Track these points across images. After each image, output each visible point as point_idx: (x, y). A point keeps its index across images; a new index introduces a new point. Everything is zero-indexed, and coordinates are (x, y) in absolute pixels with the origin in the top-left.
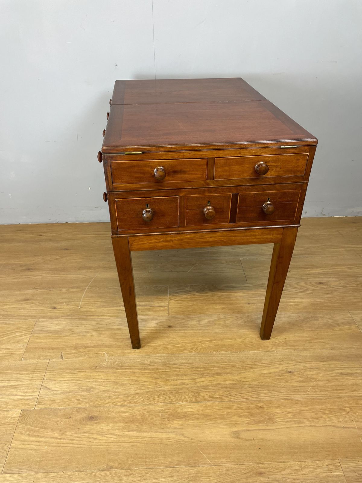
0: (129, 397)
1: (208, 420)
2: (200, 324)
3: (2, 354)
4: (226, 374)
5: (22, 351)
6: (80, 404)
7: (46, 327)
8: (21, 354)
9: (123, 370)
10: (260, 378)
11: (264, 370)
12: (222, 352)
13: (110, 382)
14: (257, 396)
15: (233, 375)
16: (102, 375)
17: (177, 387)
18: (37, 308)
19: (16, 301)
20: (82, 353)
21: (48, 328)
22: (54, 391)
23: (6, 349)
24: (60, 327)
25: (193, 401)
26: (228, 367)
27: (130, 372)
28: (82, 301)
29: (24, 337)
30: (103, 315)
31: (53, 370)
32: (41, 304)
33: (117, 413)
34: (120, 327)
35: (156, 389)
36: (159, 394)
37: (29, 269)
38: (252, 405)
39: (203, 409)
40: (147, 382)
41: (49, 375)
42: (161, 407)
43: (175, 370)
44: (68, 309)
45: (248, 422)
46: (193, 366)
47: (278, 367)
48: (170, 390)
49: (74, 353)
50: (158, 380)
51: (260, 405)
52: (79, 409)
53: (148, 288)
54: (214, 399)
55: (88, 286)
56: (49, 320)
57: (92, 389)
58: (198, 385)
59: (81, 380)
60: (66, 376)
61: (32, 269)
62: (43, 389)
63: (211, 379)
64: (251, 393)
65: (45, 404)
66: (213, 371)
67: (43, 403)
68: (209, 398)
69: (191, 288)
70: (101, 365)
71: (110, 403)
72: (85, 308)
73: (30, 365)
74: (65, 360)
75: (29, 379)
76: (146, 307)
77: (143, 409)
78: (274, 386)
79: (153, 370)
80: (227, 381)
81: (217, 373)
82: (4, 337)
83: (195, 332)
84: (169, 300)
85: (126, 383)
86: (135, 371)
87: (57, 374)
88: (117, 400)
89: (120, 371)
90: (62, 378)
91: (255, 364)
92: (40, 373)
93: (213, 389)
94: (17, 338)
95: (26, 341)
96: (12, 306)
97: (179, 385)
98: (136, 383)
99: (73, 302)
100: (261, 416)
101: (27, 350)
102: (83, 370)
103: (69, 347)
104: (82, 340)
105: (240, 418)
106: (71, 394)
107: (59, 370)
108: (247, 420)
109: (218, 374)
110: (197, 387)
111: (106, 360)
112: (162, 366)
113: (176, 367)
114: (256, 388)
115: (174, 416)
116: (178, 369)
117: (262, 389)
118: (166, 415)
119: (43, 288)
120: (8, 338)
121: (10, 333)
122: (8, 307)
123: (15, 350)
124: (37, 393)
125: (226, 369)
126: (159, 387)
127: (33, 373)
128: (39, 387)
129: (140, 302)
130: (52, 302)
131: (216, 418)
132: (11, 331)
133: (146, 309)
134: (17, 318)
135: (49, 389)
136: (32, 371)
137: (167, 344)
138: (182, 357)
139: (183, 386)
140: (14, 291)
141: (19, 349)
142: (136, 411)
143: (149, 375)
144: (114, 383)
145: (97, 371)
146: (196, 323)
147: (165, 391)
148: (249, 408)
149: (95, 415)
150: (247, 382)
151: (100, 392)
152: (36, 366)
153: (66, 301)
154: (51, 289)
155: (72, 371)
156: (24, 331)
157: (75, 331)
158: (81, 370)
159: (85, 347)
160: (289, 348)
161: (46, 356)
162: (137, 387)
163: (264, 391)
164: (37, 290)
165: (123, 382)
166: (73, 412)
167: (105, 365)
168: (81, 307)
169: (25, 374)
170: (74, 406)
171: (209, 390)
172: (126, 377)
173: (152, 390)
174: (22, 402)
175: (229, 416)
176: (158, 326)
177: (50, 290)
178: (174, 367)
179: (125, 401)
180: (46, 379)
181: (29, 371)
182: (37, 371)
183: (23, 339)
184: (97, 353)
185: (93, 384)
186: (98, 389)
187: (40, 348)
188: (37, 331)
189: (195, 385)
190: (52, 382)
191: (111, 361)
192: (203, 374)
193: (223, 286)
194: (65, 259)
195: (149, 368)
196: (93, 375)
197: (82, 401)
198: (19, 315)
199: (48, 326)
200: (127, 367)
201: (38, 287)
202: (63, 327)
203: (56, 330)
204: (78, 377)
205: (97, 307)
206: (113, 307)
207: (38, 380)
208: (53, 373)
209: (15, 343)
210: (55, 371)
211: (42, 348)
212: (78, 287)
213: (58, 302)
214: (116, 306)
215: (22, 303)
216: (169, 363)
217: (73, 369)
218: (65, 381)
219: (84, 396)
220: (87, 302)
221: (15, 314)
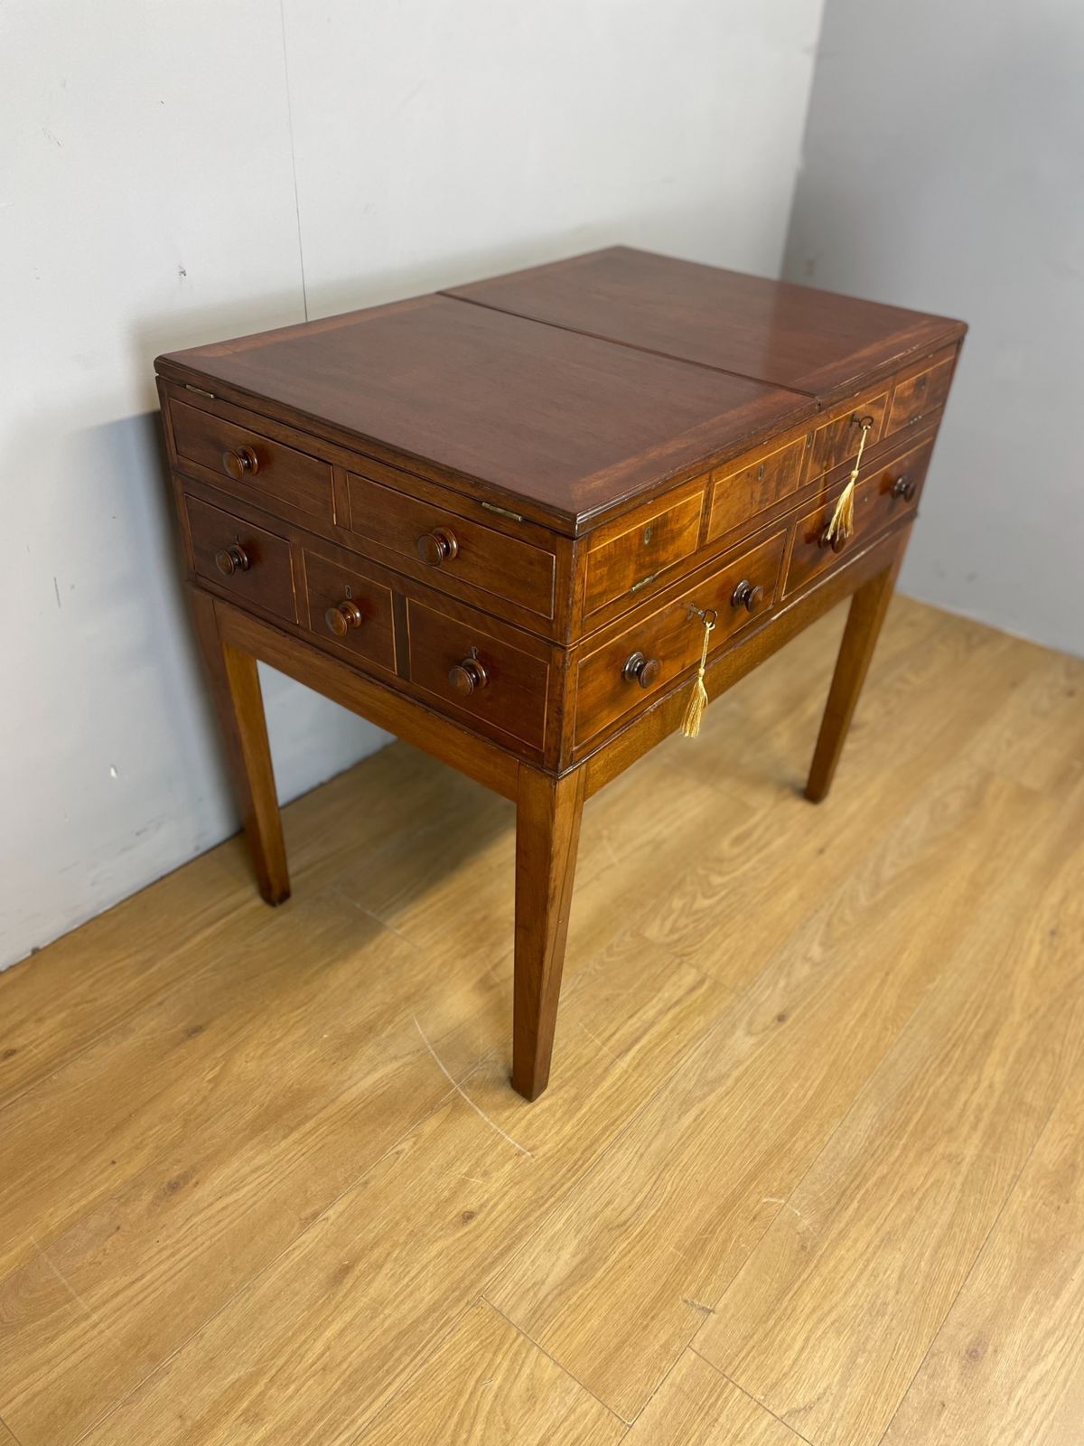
0: (954, 1236)
2: (818, 964)
4: (997, 1023)
5: (590, 1406)
6: (911, 1358)
7: (535, 1284)
8: (600, 1414)
9: (859, 1196)
10: (1040, 982)
11: (1023, 962)
12: (931, 987)
13: (878, 1247)
15: (1007, 1015)
16: (840, 1252)
17: (982, 1126)
18: (417, 1267)
19: (317, 1306)
20: (724, 1251)
21: (543, 1282)
22: (825, 1398)
24: (570, 1249)
25: (1040, 1125)
26: (979, 1007)
27: (874, 1185)
28: (508, 1133)
29: (526, 1371)
30: (616, 1120)
31: (738, 1360)
32: (406, 1243)
33: (989, 1291)
34: (694, 1112)
35: (964, 1168)
36: (984, 1173)
37: (174, 1187)
39: (1070, 1125)
40: (929, 1173)
41: (751, 1378)
42: (1024, 1193)
43: (928, 1097)
44: (505, 1185)
46: (938, 1061)
47: (1031, 939)
48: (985, 1145)
49: (713, 1269)
50: (940, 1149)
54: (1055, 1089)
55: (453, 1081)
56: (508, 1259)
57: (880, 1300)
58: (999, 1088)
59: (826, 1308)
60: (789, 1339)
61: (185, 1178)
62: (798, 1424)
63: (995, 1056)
66: (975, 1037)
68: (1047, 1095)
69: (680, 898)
70: (803, 1233)
71: (948, 1288)
72: (544, 1143)
73: (673, 1412)
74: (720, 1306)
76: (670, 1015)
77: (1009, 1229)
78: (1075, 980)
79: (900, 1138)
80: (1019, 1036)
81: (986, 1037)
82: (470, 1432)
83: (834, 987)
84: (685, 958)
85: (904, 1216)
86: (879, 1174)
87: (763, 1357)
88: (950, 1266)
89: (855, 1204)
90: (786, 1351)
91: (1002, 964)
92: (726, 1400)
93: (1027, 1072)
94: (514, 1394)
95: (549, 1371)
96: (328, 1334)
97: (978, 1120)
98: (919, 1196)
99: (486, 1154)
101: (595, 1386)
102: (793, 1283)
103: (677, 1269)
104: (673, 1223)
106: (861, 1360)
107: (751, 1343)
109: (988, 1036)
110: (1003, 1094)
111: (793, 1212)
112: (900, 1113)
113: (919, 1090)
114: (1063, 1006)
115: (1061, 1186)
116: (930, 1092)
118: (1051, 1198)
119: (332, 1198)
120: (488, 1421)
121: (467, 1403)
122: (319, 1346)
123: (566, 1424)
125: (983, 1015)
126: (962, 1160)
127: (708, 1420)
128: (782, 1430)
129: (638, 1015)
130: (432, 1208)
132: (460, 1393)
133: (677, 1024)
134: (411, 1347)
135: (808, 1408)
136: (703, 1419)
137: (836, 1061)
138: (897, 1060)
139: (986, 1113)
140: (248, 1288)
141: (572, 1410)
142: (1007, 1249)
143: (912, 1155)
144: (888, 1240)
145: (819, 1254)
146: (806, 967)
147: (979, 1157)
149: (967, 1341)
150: (1041, 1009)
151: (899, 1288)
152: (688, 1397)
153: (464, 1171)
154: (362, 1179)
155: (778, 1314)
156: (495, 1354)
157: (623, 1218)
158: (789, 1288)
159: (709, 1231)
160: (993, 891)
161: (666, 1347)
162: (935, 1203)
164: (321, 1218)
165: (899, 1221)
166: (927, 1387)
167: (811, 1225)
168: (528, 1151)
171: (1026, 1080)
172: (887, 1204)
173: (961, 1179)
176: (761, 1036)
177: (366, 1183)
178: (917, 1095)
179: (963, 1253)
180: (762, 1397)
181: (695, 1427)
182: (712, 1404)
183: (531, 1377)
184: (754, 1218)
185: (860, 1291)
186: (888, 1287)
187: (618, 1348)
188: (531, 1317)
189: (997, 1093)
190: (788, 1385)
191: (807, 1204)
192: (973, 1058)
193: (725, 845)
194: (247, 1064)
195: (887, 1140)
196: (830, 1273)
197: (904, 1346)
198: (402, 1334)
199: (539, 1276)
200: (852, 1181)
201: (309, 1211)
202: (577, 1241)
203: (574, 1264)
204: (814, 1310)
205: (570, 1113)
206: (602, 1078)
207: (751, 1421)
208: (753, 1367)
209: (530, 1409)
210: (747, 1355)
211: (624, 1342)
212: (430, 1108)
213: (446, 1193)
214: (606, 1070)
215: (345, 1296)
216: (899, 1096)
217: (772, 1307)
218: (803, 1349)
219: (891, 1334)
220: (523, 1123)
221: (384, 1344)
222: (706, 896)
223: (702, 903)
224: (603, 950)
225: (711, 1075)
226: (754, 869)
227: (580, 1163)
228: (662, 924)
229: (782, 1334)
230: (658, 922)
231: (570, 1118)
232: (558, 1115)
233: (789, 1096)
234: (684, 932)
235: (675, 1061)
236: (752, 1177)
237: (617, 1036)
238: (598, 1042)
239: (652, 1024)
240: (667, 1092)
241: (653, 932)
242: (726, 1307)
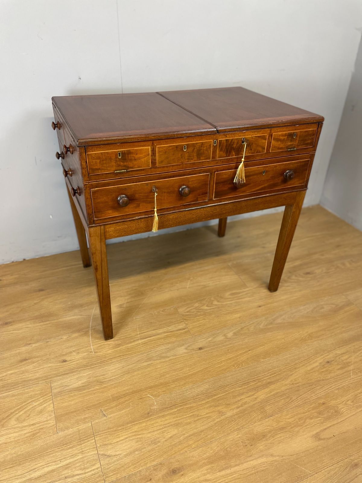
0: (200, 435)
1: (286, 432)
2: (228, 338)
3: (29, 433)
4: (277, 381)
5: (53, 422)
6: (154, 461)
7: (66, 386)
8: (53, 425)
9: (179, 408)
10: (307, 376)
11: (307, 367)
12: (262, 360)
13: (172, 425)
14: (315, 394)
15: (283, 380)
16: (159, 420)
17: (241, 408)
18: (42, 367)
19: (12, 365)
20: (124, 403)
21: (69, 386)
22: (116, 457)
23: (30, 425)
24: (83, 382)
25: (264, 418)
26: (275, 373)
27: (187, 408)
28: (93, 346)
29: (45, 405)
30: (125, 355)
31: (101, 432)
32: (44, 360)
33: (197, 456)
34: (150, 363)
35: (223, 417)
36: (228, 422)
37: (6, 324)
38: (315, 404)
39: (276, 423)
40: (209, 413)
41: (101, 439)
42: (238, 435)
43: (229, 392)
44: (80, 358)
45: (320, 421)
46: (244, 383)
47: (316, 361)
48: (237, 414)
49: (116, 406)
50: (219, 408)
51: (322, 401)
52: (155, 466)
53: (156, 313)
54: (281, 410)
55: (90, 327)
56: (65, 376)
57: (158, 440)
58: (259, 400)
59: (140, 433)
60: (121, 435)
61: (10, 323)
62: (102, 458)
63: (267, 390)
64: (308, 393)
65: (114, 475)
66: (264, 382)
67: (111, 474)
68: (275, 410)
69: (199, 304)
70: (152, 410)
71: (184, 448)
72: (100, 352)
73: (72, 436)
74: (109, 416)
75: (79, 452)
76: (166, 334)
77: (221, 443)
78: (323, 380)
79: (209, 399)
80: (282, 388)
81: (269, 383)
82: (19, 412)
83: (227, 347)
84: (184, 321)
85: (189, 421)
86: (191, 405)
87: (109, 436)
88: (191, 442)
89: (176, 410)
90: (117, 438)
91: (297, 364)
92: (88, 441)
93: (274, 400)
94: (38, 409)
95: (51, 408)
96: (9, 372)
97: (242, 406)
98: (199, 418)
99: (83, 348)
100: (328, 412)
101: (58, 418)
102: (136, 421)
103: (106, 401)
104: (116, 389)
105: (312, 421)
106: (137, 453)
107: (109, 430)
108: (319, 420)
110: (259, 402)
111: (154, 403)
112: (215, 392)
113: (228, 388)
114: (310, 386)
115: (254, 439)
116: (232, 390)
117: (315, 386)
118: (246, 441)
119: (38, 341)
120: (25, 412)
121: (25, 405)
122: (5, 374)
123: (43, 423)
124: (98, 465)
125: (274, 376)
126: (224, 415)
127: (79, 443)
128: (96, 457)
129: (156, 331)
130: (57, 355)
131: (292, 428)
132: (25, 402)
133: (167, 337)
134: (24, 385)
135: (109, 456)
137: (207, 368)
138: (229, 376)
139: (246, 405)
141: (47, 421)
142: (215, 448)
144: (177, 425)
145: (151, 418)
146: (223, 338)
147: (231, 416)
148: (314, 408)
149: (176, 466)
150: (299, 384)
151: (168, 440)
152: (79, 434)
153: (73, 350)
154: (48, 340)
155: (124, 427)
156: (41, 397)
157: (104, 381)
158: (134, 422)
159: (125, 395)
160: (316, 340)
161: (85, 418)
162: (203, 422)
163: (317, 387)
164: (31, 345)
165: (186, 422)
166: (150, 472)
167: (156, 408)
168: (94, 352)
169: (70, 448)
170: (148, 465)
171: (271, 402)
172: (186, 415)
173: (219, 420)
174: (85, 481)
175: (302, 422)
176: (189, 351)
177: (48, 342)
178: (227, 389)
179: (199, 441)
180: (99, 446)
181: (74, 443)
182: (84, 440)
183: (45, 407)
184: (141, 399)
185: (155, 434)
186: (164, 438)
187: (72, 412)
188: (58, 393)
189: (257, 401)
190: (109, 447)
191: (160, 403)
192: (257, 387)
193: (227, 294)
194: (45, 303)
195: (203, 397)
196: (149, 424)
197: (154, 456)
198: (24, 381)
199: (69, 384)
200: (181, 403)
201: (30, 342)
202: (86, 380)
203: (80, 386)
204: (136, 432)
205: (113, 348)
206: (131, 342)
207: (90, 450)
208: (104, 437)
209: (37, 415)
210: (105, 433)
211: (75, 411)
212: (79, 331)
213: (64, 353)
214: (134, 341)
215: (20, 366)
216: (220, 387)
217: (124, 424)
218: (123, 440)
219: (153, 451)
220: (99, 345)
221: (19, 381)
222: (207, 306)
223: (205, 307)
224: (162, 309)
225: (163, 355)
226: (231, 304)
227: (105, 361)
228: (186, 309)
229: (120, 433)
230: (186, 308)
231: (113, 349)
232: (110, 347)
233: (182, 371)
234: (192, 313)
235: (156, 347)
236: (151, 387)
237: (145, 334)
238: (138, 333)
239: (158, 334)
240: (146, 354)
241: (181, 310)
242: (111, 417)
